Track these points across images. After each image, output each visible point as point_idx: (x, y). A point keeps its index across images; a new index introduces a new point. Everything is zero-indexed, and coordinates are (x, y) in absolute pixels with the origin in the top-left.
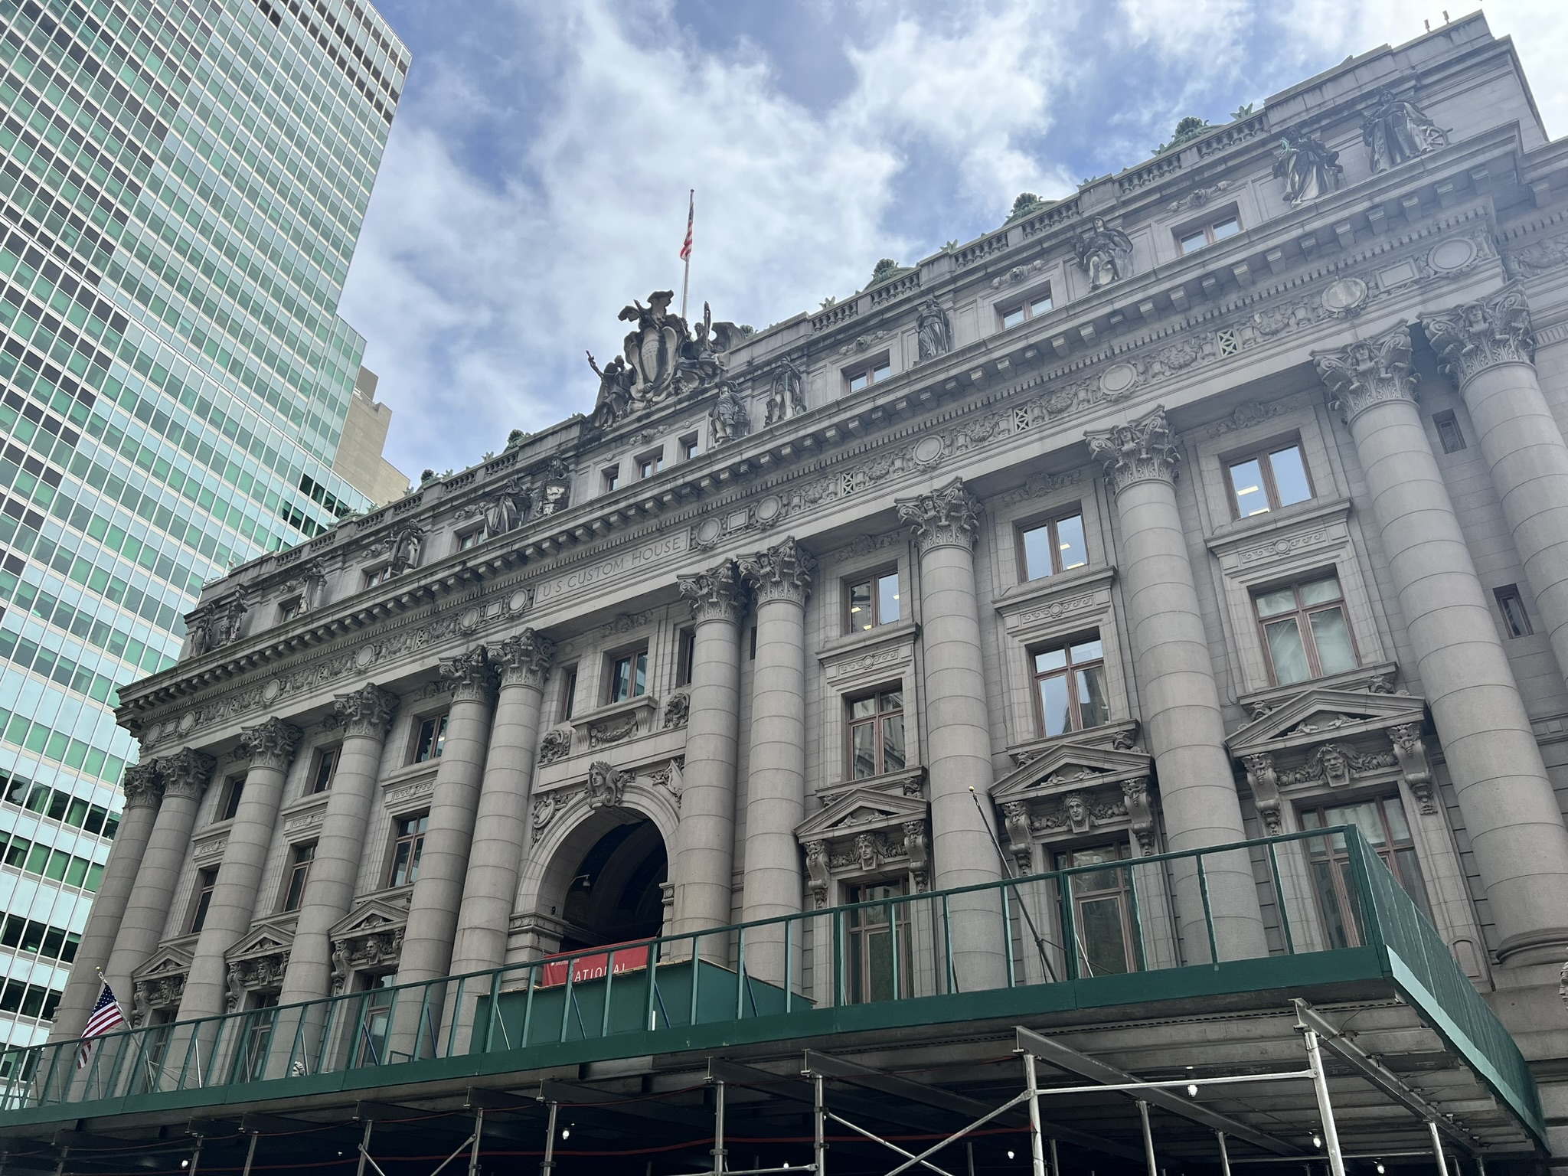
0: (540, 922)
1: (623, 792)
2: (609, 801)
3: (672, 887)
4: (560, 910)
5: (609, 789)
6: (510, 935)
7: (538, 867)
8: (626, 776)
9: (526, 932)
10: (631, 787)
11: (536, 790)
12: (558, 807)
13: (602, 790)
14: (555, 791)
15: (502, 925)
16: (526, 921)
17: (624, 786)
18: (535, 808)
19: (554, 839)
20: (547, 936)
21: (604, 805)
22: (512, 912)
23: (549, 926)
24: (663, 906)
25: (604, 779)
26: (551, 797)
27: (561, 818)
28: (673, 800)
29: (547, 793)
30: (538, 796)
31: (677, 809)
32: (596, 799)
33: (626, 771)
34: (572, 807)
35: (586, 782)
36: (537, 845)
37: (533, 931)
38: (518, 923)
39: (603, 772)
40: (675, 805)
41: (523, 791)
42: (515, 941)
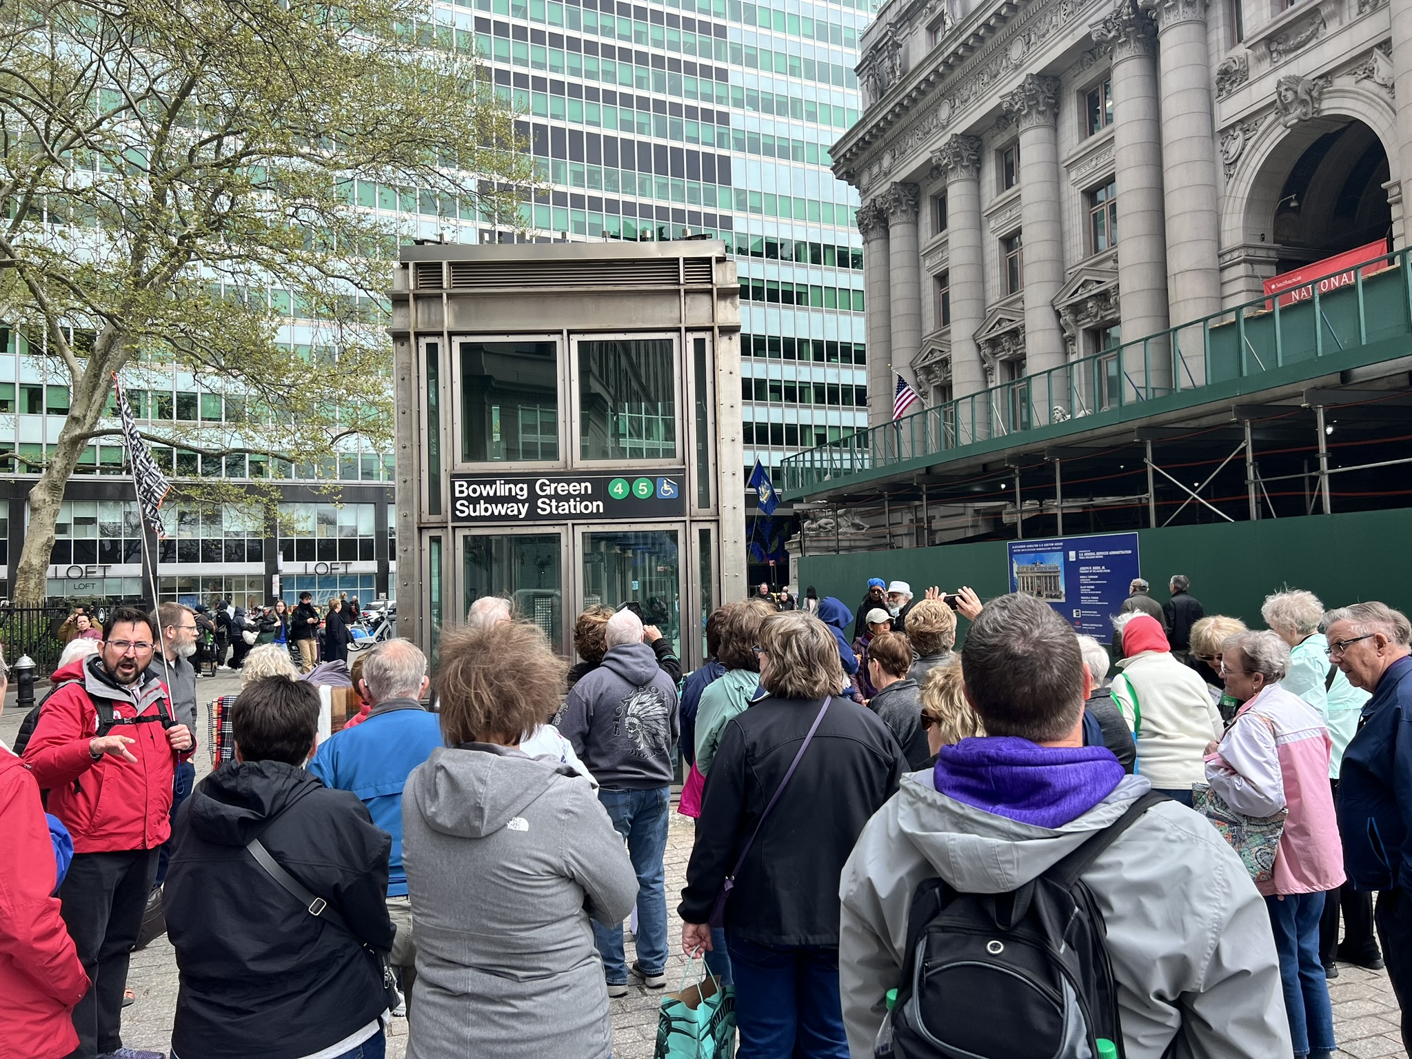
0: (1251, 252)
1: (1320, 100)
2: (1305, 114)
3: (1398, 184)
4: (1270, 236)
5: (1303, 102)
6: (1222, 270)
7: (1238, 201)
8: (1321, 82)
9: (1238, 263)
10: (1329, 92)
11: (1220, 126)
12: (1247, 136)
13: (1295, 105)
14: (1241, 121)
15: (1211, 262)
16: (1236, 254)
17: (1321, 93)
18: (1223, 144)
19: (1250, 170)
20: (1260, 262)
21: (1300, 120)
22: (1220, 248)
23: (1260, 253)
24: (1390, 205)
25: (1296, 92)
26: (1238, 128)
27: (1253, 147)
28: (1384, 93)
29: (1233, 126)
30: (1222, 131)
31: (1389, 101)
32: (1291, 116)
33: (1320, 77)
34: (1264, 132)
35: (1275, 101)
36: (1232, 180)
37: (1245, 261)
38: (1228, 257)
39: (1291, 86)
40: (1387, 97)
41: (1205, 131)
42: (1229, 274)
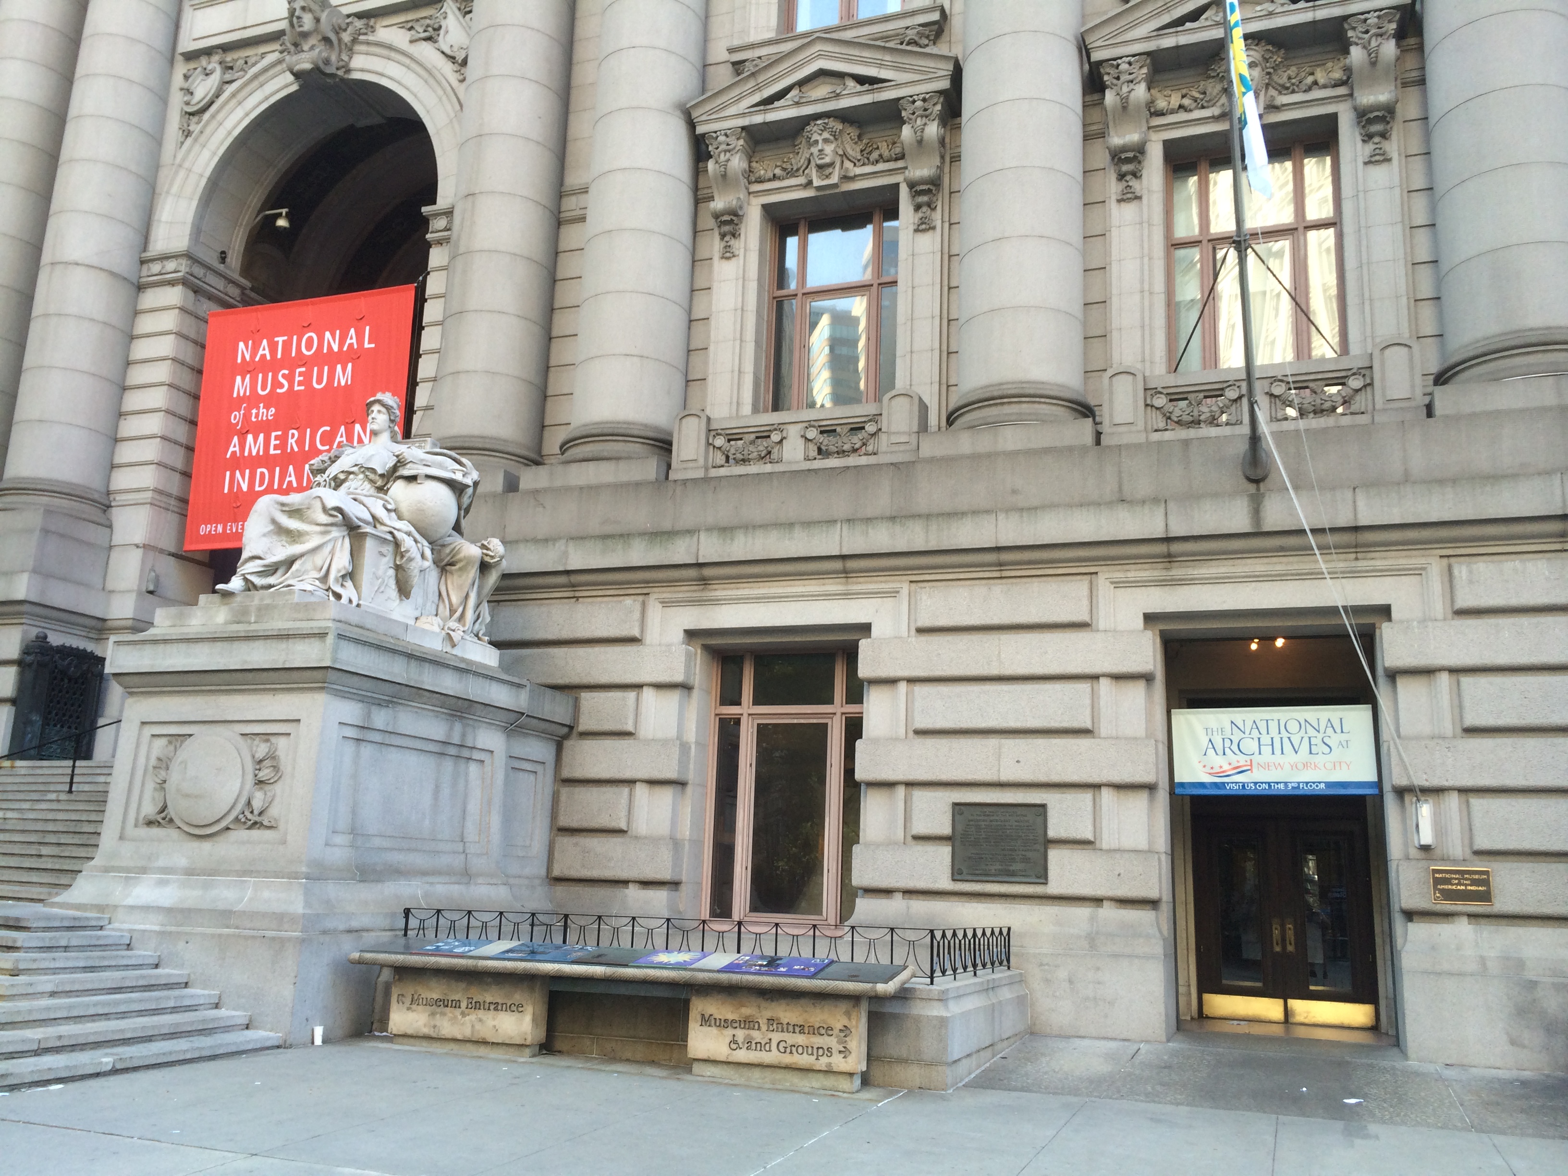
0: (199, 271)
1: (351, 51)
3: (449, 213)
4: (235, 260)
6: (140, 288)
7: (193, 178)
9: (172, 283)
10: (368, 43)
11: (186, 45)
12: (228, 77)
14: (226, 48)
15: (122, 262)
16: (171, 265)
18: (186, 77)
19: (221, 133)
20: (210, 297)
22: (145, 249)
23: (212, 279)
24: (428, 245)
26: (216, 58)
27: (233, 95)
28: (447, 69)
29: (208, 52)
30: (191, 56)
31: (455, 83)
33: (360, 15)
34: (256, 76)
36: (189, 140)
37: (184, 282)
38: (156, 268)
40: (453, 78)
41: (160, 42)
42: (151, 298)
